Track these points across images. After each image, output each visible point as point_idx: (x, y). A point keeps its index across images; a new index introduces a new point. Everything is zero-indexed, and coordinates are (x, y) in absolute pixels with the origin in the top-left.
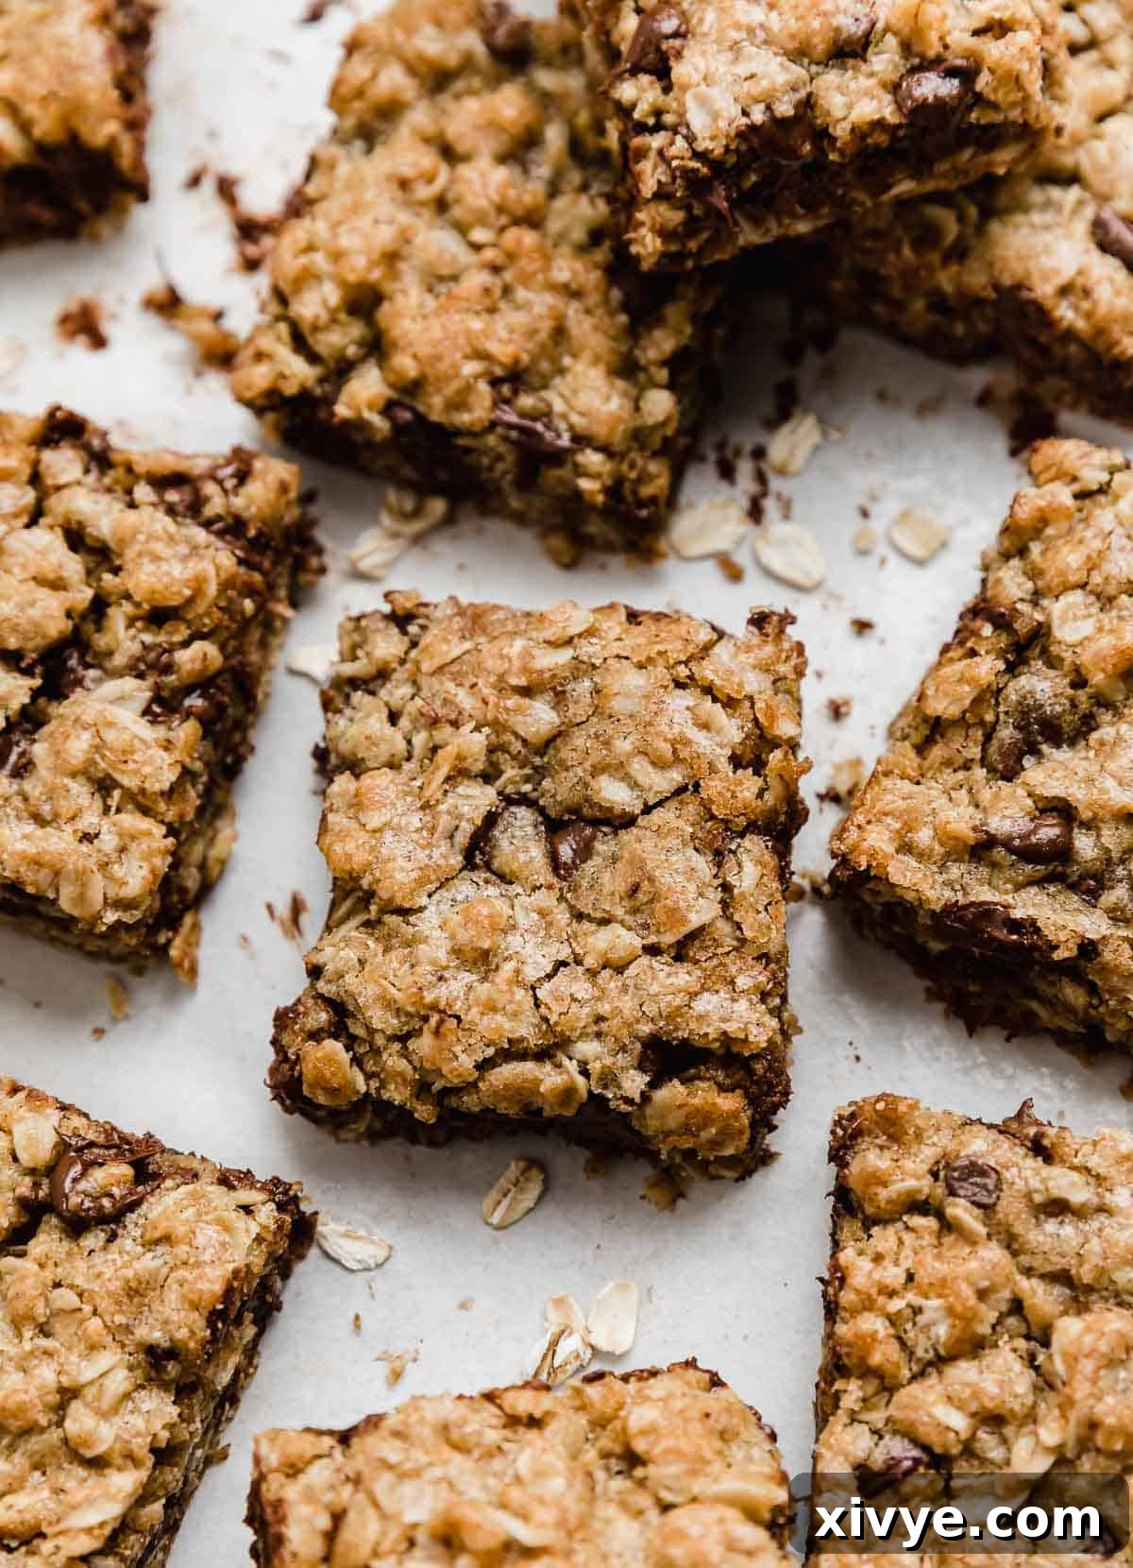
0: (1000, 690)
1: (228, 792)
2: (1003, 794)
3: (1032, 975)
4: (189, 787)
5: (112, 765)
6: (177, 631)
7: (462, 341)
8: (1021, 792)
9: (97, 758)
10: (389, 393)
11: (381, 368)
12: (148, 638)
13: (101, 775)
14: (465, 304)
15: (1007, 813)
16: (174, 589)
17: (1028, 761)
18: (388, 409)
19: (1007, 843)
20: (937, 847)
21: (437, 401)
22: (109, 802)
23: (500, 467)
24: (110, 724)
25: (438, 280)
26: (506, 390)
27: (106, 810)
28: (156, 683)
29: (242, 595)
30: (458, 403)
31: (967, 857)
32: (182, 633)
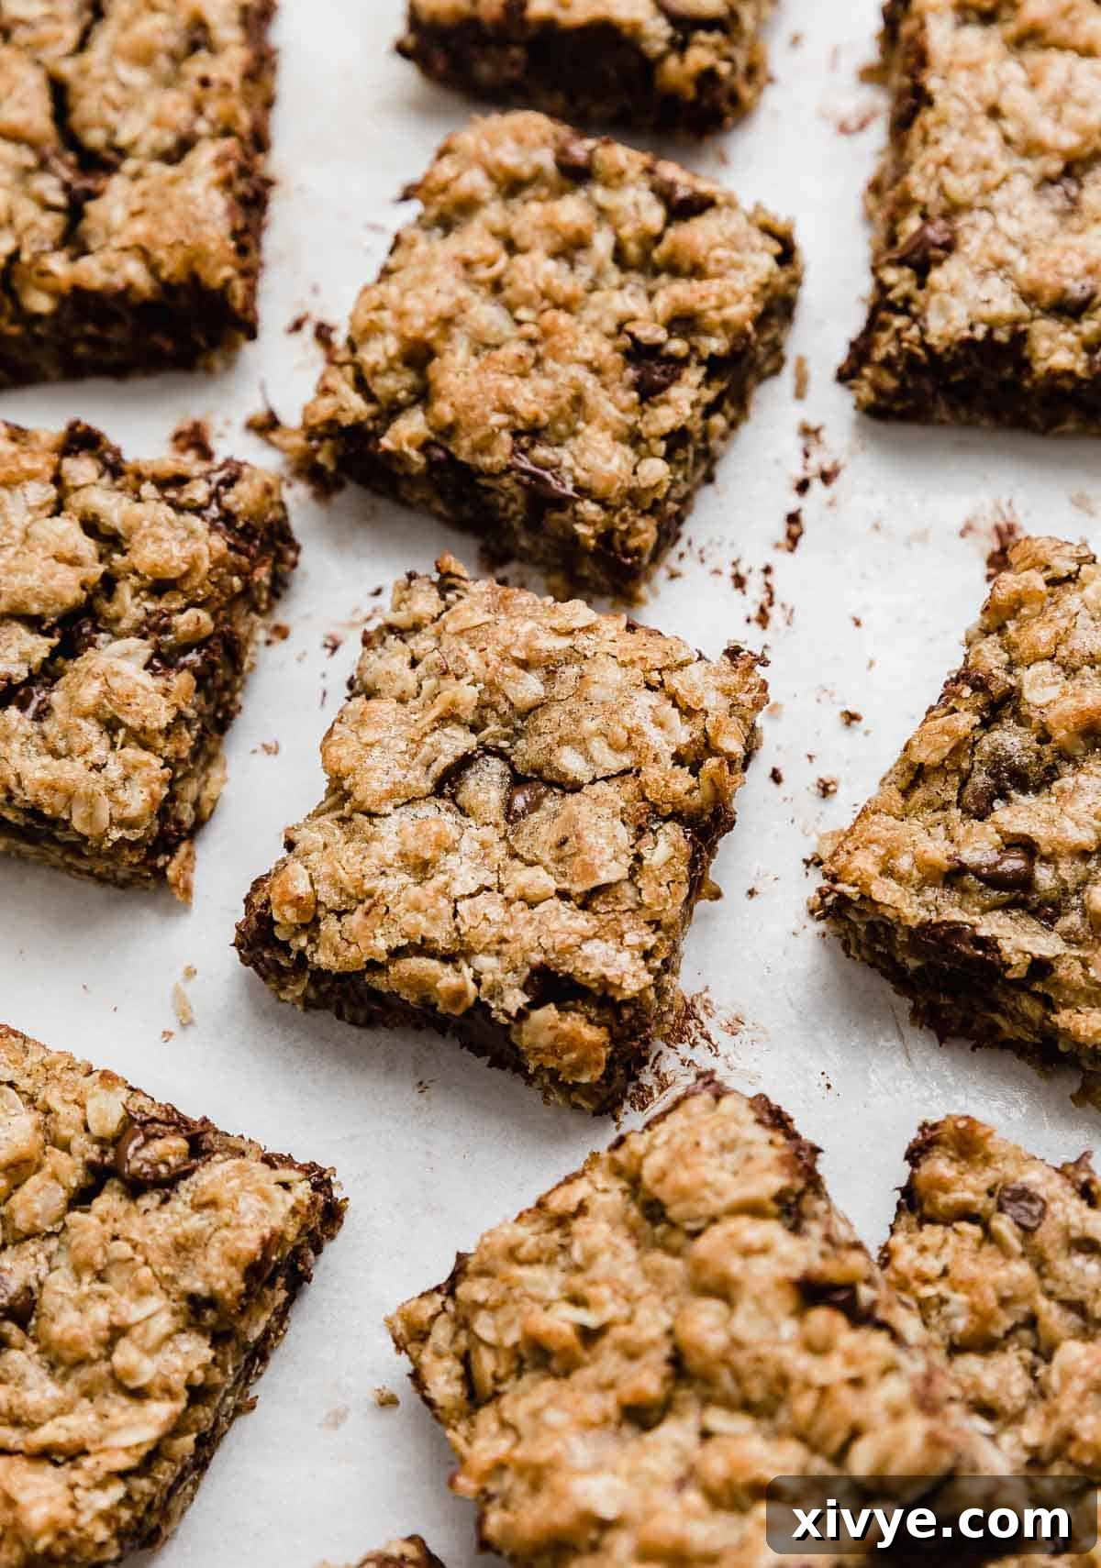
0: (975, 743)
1: (219, 742)
2: (974, 831)
3: (995, 989)
4: (184, 730)
5: (118, 708)
6: (175, 600)
7: (493, 396)
8: (990, 829)
9: (105, 701)
10: (428, 433)
11: (425, 413)
12: (150, 606)
13: (108, 716)
14: (501, 367)
15: (977, 845)
16: (174, 564)
17: (998, 804)
18: (425, 447)
19: (976, 871)
20: (915, 872)
21: (466, 443)
22: (115, 739)
23: (513, 507)
24: (117, 674)
25: (483, 346)
26: (524, 441)
27: (113, 746)
28: (157, 642)
29: (231, 574)
30: (483, 448)
31: (941, 883)
32: (179, 602)
